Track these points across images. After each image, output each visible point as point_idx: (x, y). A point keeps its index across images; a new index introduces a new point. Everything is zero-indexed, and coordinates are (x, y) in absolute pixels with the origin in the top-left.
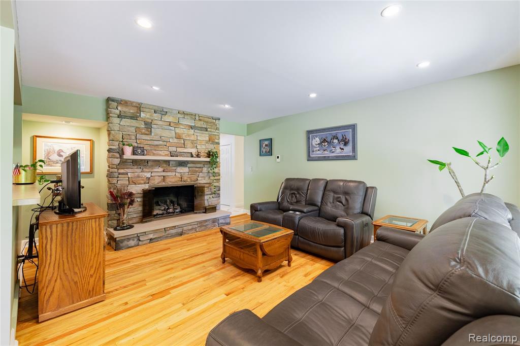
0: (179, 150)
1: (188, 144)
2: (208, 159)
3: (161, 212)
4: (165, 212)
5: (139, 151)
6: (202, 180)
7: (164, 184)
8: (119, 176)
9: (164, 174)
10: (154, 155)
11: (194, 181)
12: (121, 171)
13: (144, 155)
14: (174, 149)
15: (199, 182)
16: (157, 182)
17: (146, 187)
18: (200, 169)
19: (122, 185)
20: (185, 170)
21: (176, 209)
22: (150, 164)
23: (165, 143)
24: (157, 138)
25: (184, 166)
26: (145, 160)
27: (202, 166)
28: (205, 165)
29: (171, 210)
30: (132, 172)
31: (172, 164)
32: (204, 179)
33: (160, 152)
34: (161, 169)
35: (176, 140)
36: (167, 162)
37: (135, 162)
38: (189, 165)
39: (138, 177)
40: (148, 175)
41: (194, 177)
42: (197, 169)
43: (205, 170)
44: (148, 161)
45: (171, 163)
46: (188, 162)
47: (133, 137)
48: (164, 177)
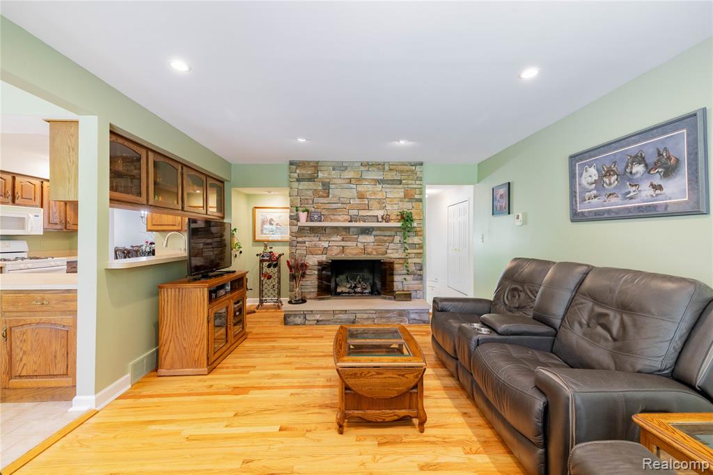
0: (362, 213)
1: (374, 204)
2: (399, 224)
3: (347, 290)
4: (352, 291)
5: (316, 216)
6: (393, 253)
7: (343, 255)
8: (298, 245)
9: (343, 244)
10: (332, 220)
11: (381, 255)
12: (300, 239)
13: (320, 221)
14: (355, 212)
15: (388, 255)
16: (335, 254)
17: (323, 258)
18: (391, 238)
19: (301, 255)
20: (369, 239)
21: (366, 289)
22: (328, 231)
23: (345, 206)
24: (335, 200)
25: (368, 234)
26: (322, 227)
27: (393, 233)
28: (398, 234)
29: (359, 290)
30: (310, 241)
31: (353, 232)
32: (397, 253)
33: (339, 218)
34: (339, 238)
35: (358, 201)
36: (347, 229)
37: (312, 229)
38: (374, 233)
39: (315, 246)
40: (326, 244)
41: (382, 249)
42: (386, 238)
43: (397, 239)
44: (325, 228)
45: (351, 230)
46: (373, 229)
47: (311, 202)
48: (343, 247)
